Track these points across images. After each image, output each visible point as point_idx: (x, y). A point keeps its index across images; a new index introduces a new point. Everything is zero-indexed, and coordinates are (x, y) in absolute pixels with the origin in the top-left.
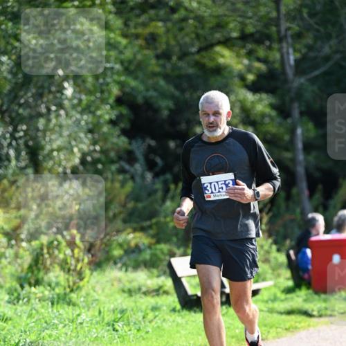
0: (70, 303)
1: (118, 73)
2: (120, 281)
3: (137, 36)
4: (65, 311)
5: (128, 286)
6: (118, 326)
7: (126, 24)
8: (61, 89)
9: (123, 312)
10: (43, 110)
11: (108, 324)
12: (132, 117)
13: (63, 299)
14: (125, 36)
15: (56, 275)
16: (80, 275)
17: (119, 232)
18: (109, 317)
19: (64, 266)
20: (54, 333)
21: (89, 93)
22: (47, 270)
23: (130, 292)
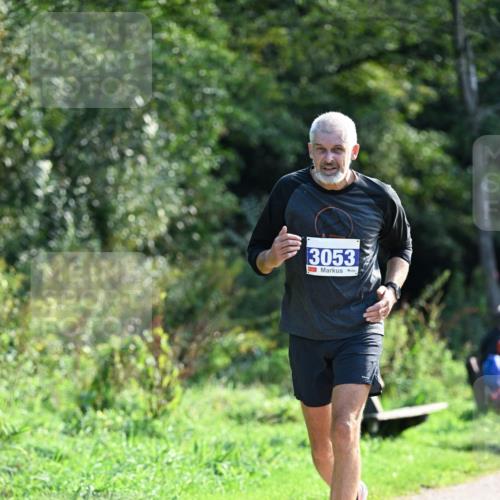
0: (153, 434)
1: (223, 102)
2: (225, 402)
3: (250, 49)
4: (146, 446)
5: (236, 409)
6: (223, 467)
7: (234, 31)
8: (140, 125)
9: (229, 447)
10: (114, 154)
11: (208, 465)
12: (242, 164)
13: (143, 429)
14: (232, 48)
15: (132, 394)
16: (168, 394)
17: (223, 331)
18: (209, 455)
19: (144, 380)
20: (130, 477)
21: (180, 130)
22: (120, 387)
23: (240, 419)
